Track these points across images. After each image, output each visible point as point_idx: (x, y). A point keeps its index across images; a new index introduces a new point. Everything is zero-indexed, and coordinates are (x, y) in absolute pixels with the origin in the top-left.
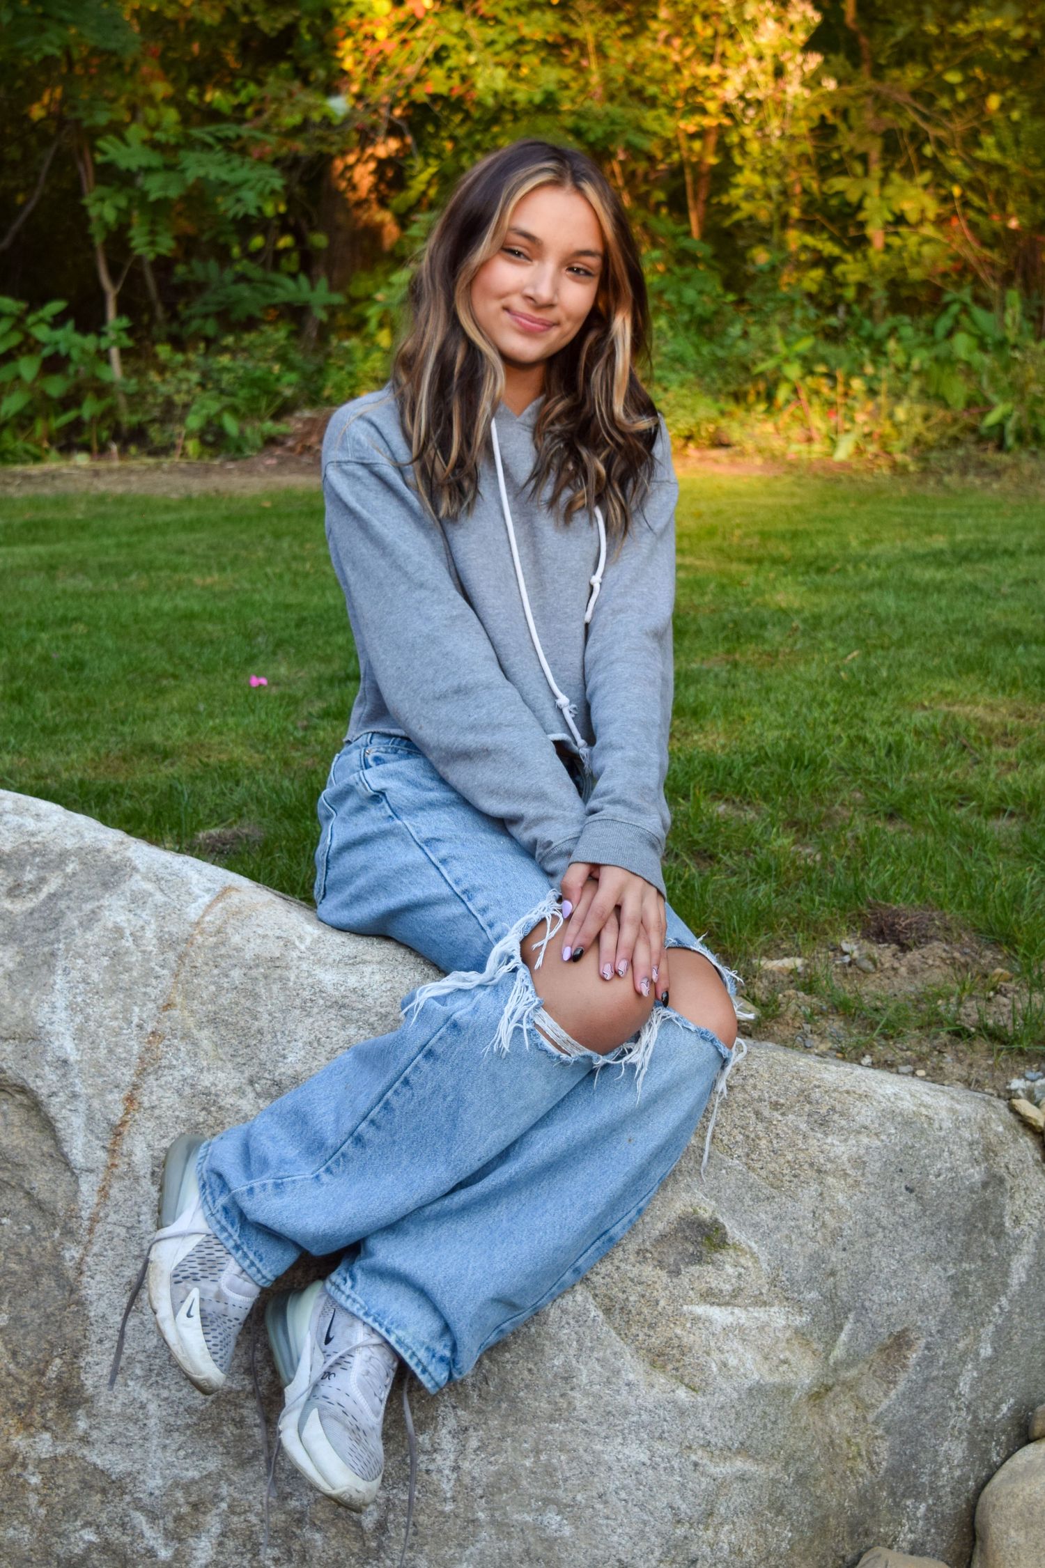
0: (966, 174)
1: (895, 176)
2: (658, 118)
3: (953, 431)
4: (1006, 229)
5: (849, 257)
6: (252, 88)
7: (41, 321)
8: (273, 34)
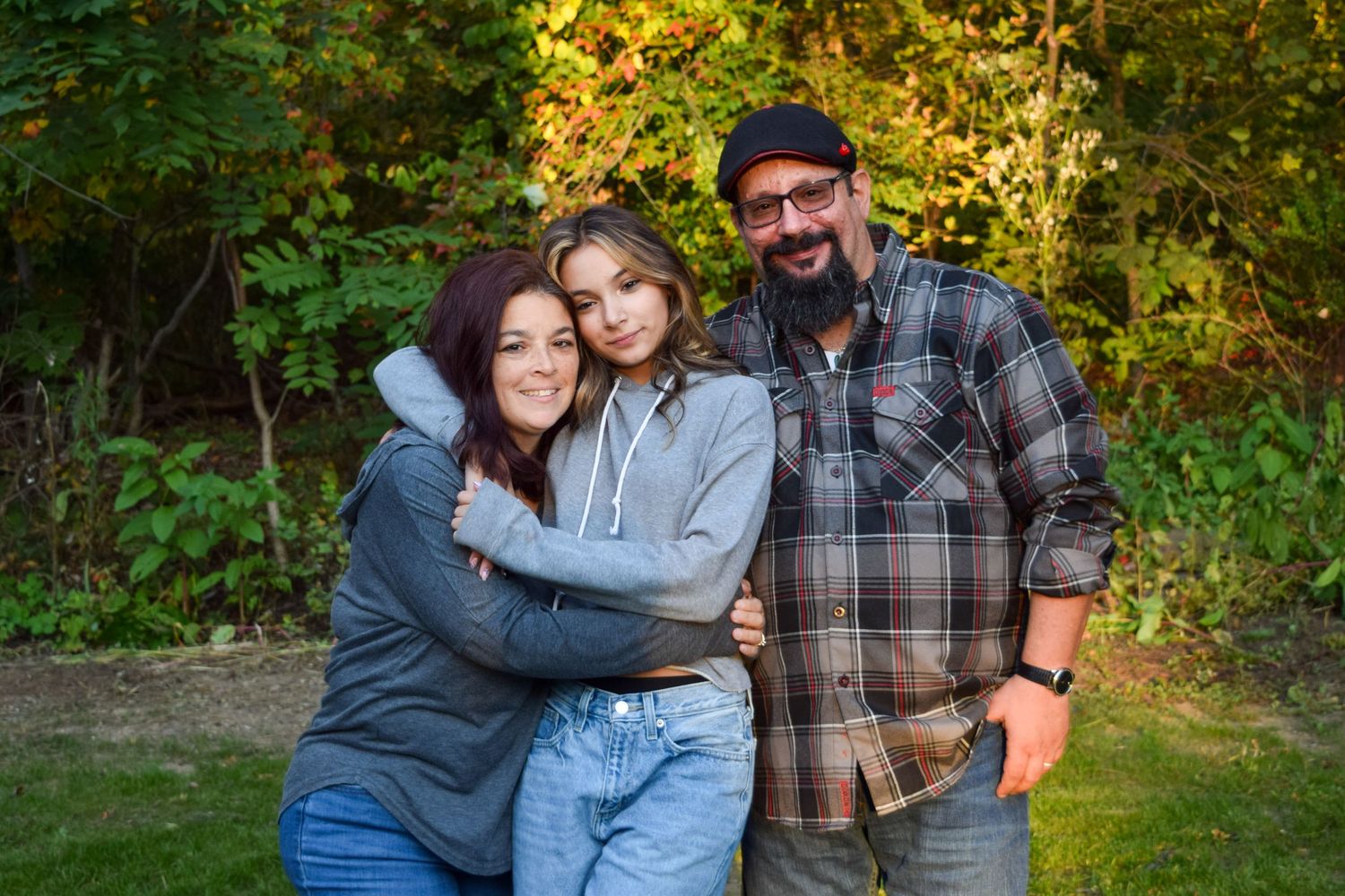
0: (1260, 249)
1: (1172, 243)
2: (904, 190)
3: (1277, 589)
4: (1314, 318)
5: (1118, 331)
6: (440, 164)
7: (179, 466)
8: (468, 92)
